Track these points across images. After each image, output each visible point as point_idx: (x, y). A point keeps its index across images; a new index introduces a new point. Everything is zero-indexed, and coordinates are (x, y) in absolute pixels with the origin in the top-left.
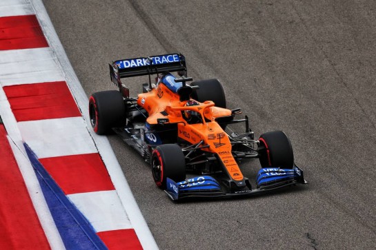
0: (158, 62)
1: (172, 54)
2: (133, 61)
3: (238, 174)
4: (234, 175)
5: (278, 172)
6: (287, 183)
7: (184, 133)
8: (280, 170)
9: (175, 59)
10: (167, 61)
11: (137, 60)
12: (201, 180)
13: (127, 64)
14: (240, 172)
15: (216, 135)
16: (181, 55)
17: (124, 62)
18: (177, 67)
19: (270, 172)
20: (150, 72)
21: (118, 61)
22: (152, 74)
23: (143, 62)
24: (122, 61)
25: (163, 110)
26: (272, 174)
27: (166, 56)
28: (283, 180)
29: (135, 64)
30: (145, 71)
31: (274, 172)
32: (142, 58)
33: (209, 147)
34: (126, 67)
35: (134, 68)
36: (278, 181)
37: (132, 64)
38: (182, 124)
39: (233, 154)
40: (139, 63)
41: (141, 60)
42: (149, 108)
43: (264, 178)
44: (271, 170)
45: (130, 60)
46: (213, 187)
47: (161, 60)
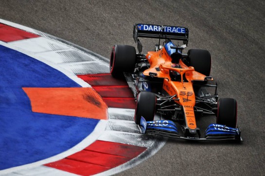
0: (169, 31)
1: (181, 27)
2: (151, 26)
3: (193, 124)
4: (190, 124)
5: (223, 128)
6: (228, 138)
7: (167, 86)
8: (226, 127)
9: (182, 32)
10: (176, 31)
11: (154, 26)
12: (166, 123)
13: (146, 28)
14: (195, 123)
15: (186, 93)
16: (187, 29)
17: (145, 26)
18: (182, 37)
19: (217, 127)
20: (161, 36)
21: (140, 25)
22: (162, 38)
23: (158, 29)
24: (143, 24)
25: (157, 67)
26: (219, 129)
27: (176, 27)
28: (226, 135)
29: (152, 29)
30: (158, 35)
31: (221, 128)
32: (158, 26)
33: (179, 100)
34: (145, 29)
35: (150, 32)
36: (222, 135)
37: (150, 28)
38: (167, 80)
39: (195, 109)
40: (155, 28)
41: (157, 27)
42: (151, 63)
43: (211, 131)
44: (219, 126)
45: (149, 25)
46: (173, 130)
47: (172, 30)
